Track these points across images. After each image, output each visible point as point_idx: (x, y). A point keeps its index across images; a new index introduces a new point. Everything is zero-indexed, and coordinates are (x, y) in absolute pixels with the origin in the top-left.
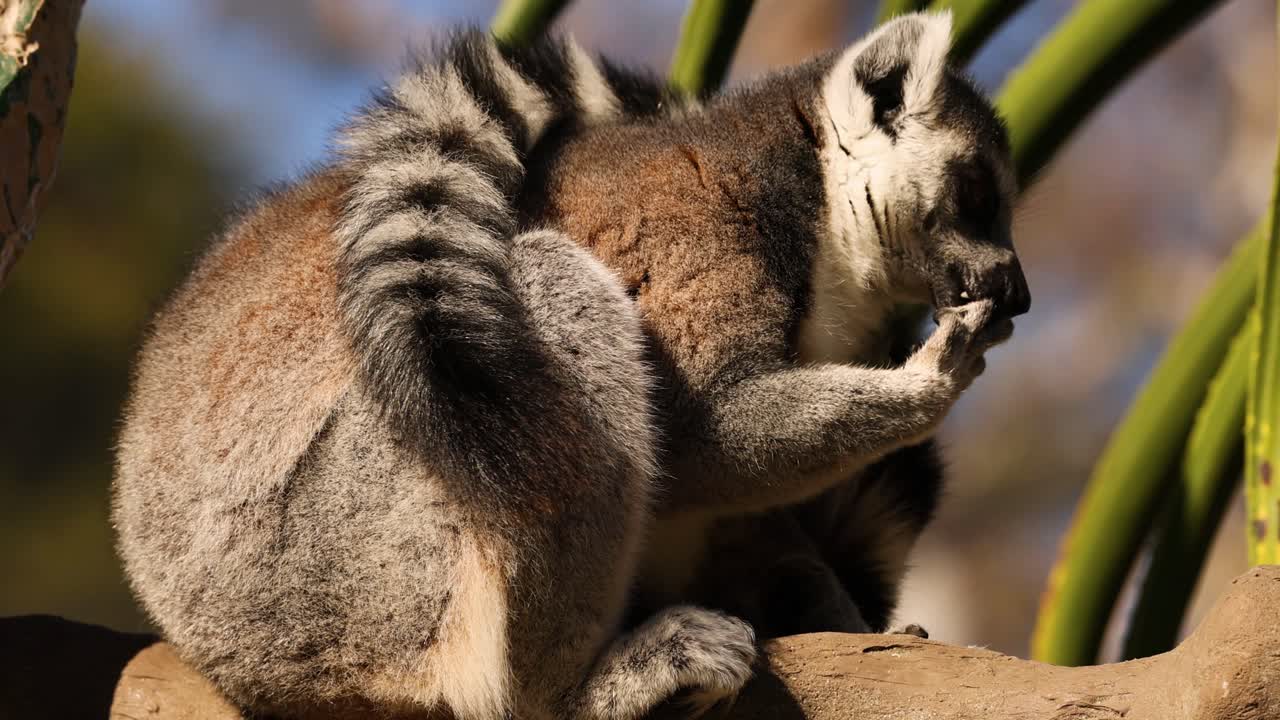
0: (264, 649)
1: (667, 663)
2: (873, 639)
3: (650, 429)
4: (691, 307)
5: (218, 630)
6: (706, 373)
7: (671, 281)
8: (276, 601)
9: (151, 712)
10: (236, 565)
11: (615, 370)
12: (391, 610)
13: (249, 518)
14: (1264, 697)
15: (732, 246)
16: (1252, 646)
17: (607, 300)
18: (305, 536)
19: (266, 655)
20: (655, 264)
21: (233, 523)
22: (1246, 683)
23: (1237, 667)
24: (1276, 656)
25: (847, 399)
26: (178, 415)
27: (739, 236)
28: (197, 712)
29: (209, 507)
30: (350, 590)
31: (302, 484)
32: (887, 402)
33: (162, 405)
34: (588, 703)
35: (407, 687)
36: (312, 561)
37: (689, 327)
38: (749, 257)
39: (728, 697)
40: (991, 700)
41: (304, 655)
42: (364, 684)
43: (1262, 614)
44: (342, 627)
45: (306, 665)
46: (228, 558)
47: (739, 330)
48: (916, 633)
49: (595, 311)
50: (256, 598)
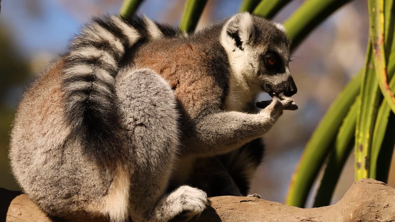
0: (55, 195)
1: (180, 203)
2: (243, 198)
3: (177, 130)
4: (193, 91)
5: (41, 189)
6: (197, 112)
7: (187, 83)
8: (59, 180)
9: (19, 215)
10: (47, 169)
11: (167, 111)
12: (95, 183)
13: (52, 154)
14: (363, 219)
15: (205, 73)
16: (360, 203)
17: (165, 90)
18: (69, 160)
19: (55, 197)
20: (181, 78)
21: (46, 156)
22: (358, 214)
23: (355, 209)
24: (367, 206)
25: (241, 123)
26: (30, 122)
27: (207, 71)
28: (33, 215)
29: (39, 151)
30: (82, 177)
31: (69, 144)
32: (254, 125)
33: (26, 120)
34: (155, 215)
35: (98, 208)
36: (71, 168)
37: (193, 97)
38: (210, 77)
39: (198, 214)
40: (280, 218)
41: (67, 197)
42: (85, 206)
43: (363, 193)
44: (79, 188)
45: (67, 201)
46: (45, 166)
47: (208, 98)
48: (256, 197)
49: (161, 93)
50: (53, 179)
